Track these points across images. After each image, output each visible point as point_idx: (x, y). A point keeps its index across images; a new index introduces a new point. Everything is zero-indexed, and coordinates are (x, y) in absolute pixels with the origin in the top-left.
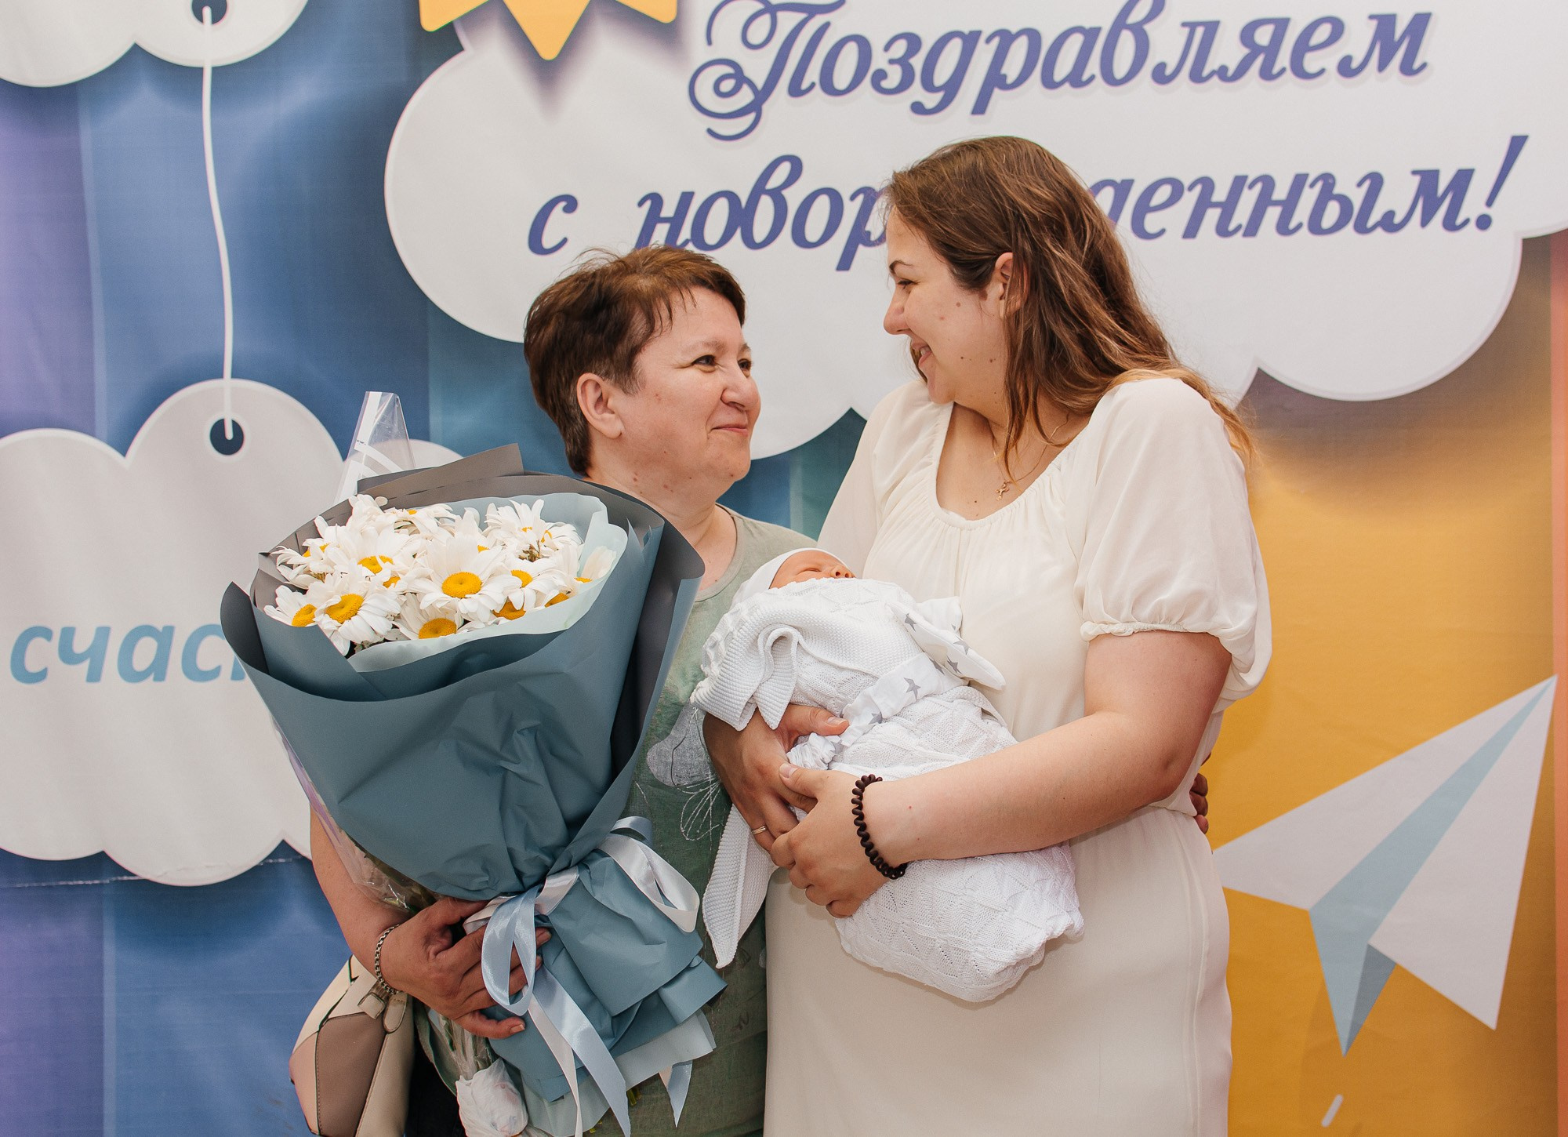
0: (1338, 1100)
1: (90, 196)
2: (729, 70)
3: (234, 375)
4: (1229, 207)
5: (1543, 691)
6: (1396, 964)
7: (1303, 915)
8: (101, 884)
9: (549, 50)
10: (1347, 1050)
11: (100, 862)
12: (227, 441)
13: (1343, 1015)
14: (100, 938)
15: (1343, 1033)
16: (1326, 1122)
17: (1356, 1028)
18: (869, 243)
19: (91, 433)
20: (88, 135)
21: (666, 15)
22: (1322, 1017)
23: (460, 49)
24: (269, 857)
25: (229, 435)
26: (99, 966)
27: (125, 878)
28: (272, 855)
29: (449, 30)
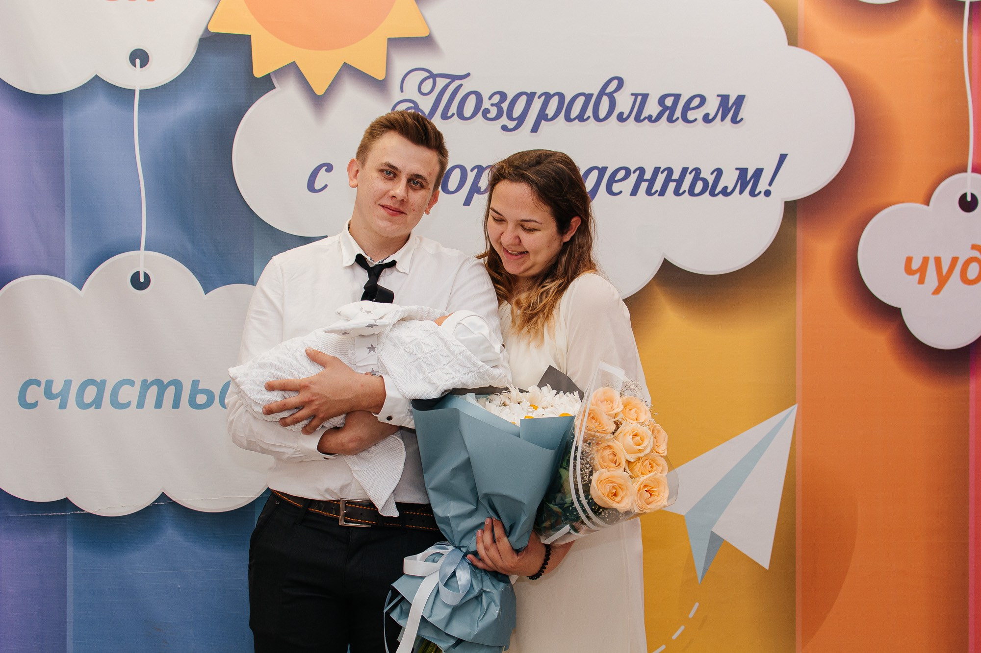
0: (697, 605)
1: (67, 152)
2: (412, 105)
3: (146, 249)
4: (652, 181)
5: (792, 411)
6: (724, 540)
7: (682, 518)
8: (66, 515)
9: (320, 91)
10: (701, 581)
11: (65, 504)
12: (140, 282)
13: (700, 564)
14: (65, 543)
15: (699, 574)
16: (691, 615)
17: (705, 570)
18: (479, 193)
19: (64, 278)
20: (67, 121)
21: (380, 76)
22: (690, 565)
23: (274, 88)
24: (155, 502)
25: (142, 279)
26: (64, 559)
27: (78, 512)
28: (157, 500)
29: (268, 77)
